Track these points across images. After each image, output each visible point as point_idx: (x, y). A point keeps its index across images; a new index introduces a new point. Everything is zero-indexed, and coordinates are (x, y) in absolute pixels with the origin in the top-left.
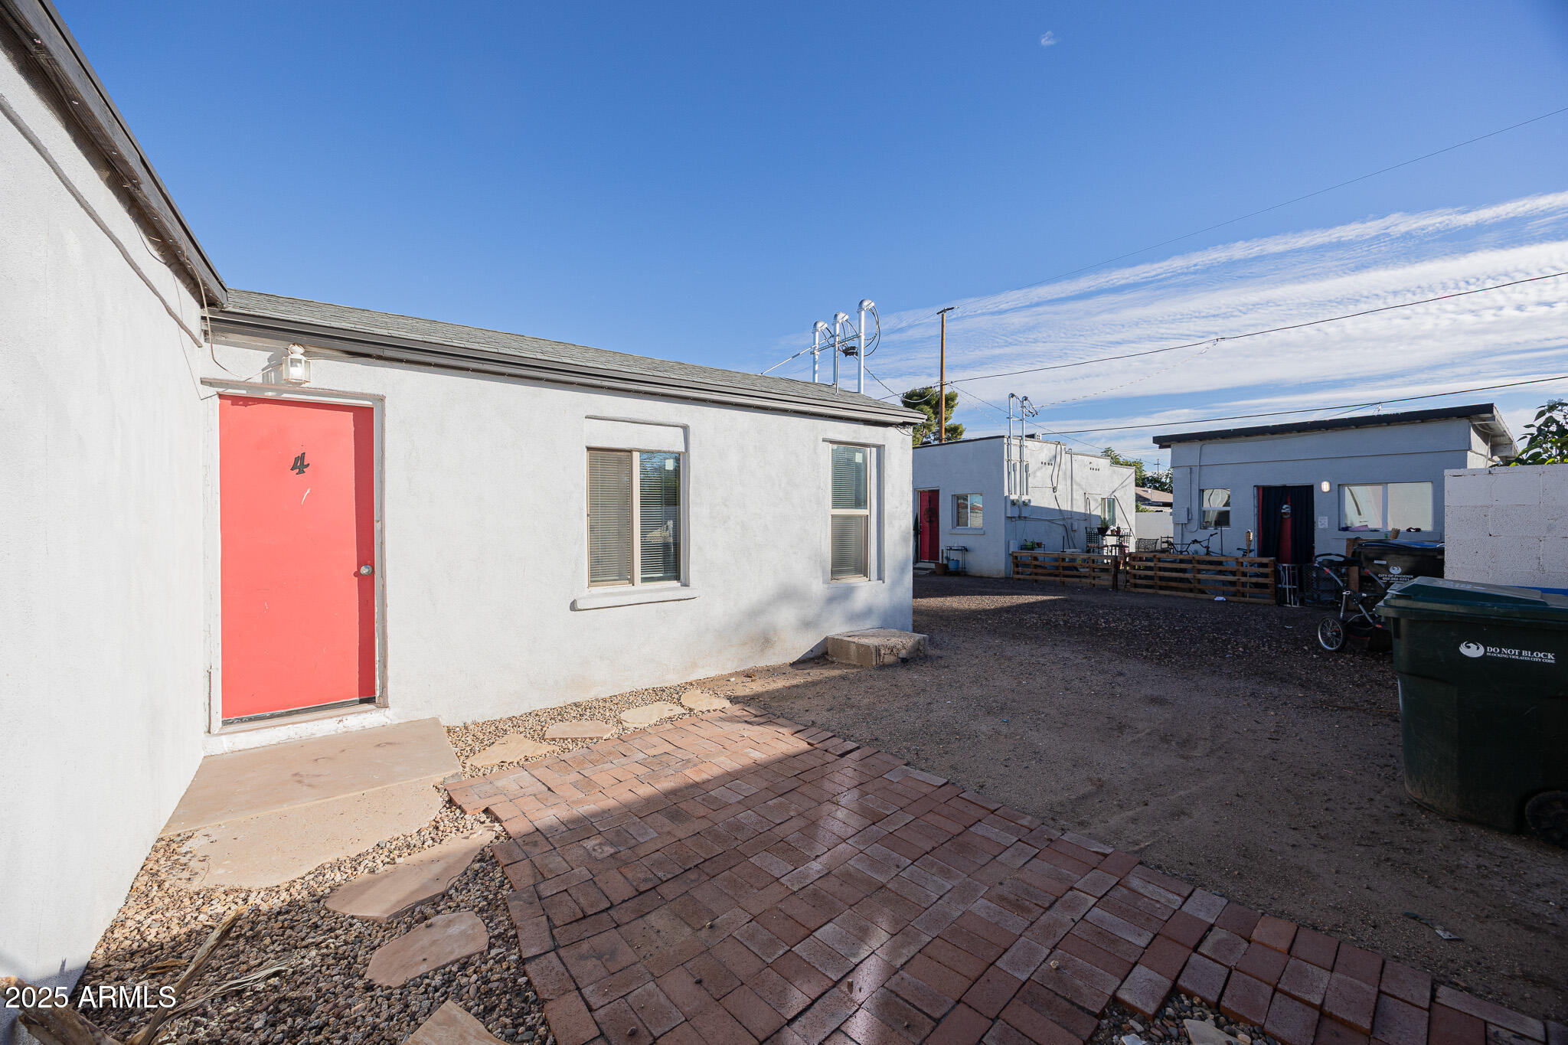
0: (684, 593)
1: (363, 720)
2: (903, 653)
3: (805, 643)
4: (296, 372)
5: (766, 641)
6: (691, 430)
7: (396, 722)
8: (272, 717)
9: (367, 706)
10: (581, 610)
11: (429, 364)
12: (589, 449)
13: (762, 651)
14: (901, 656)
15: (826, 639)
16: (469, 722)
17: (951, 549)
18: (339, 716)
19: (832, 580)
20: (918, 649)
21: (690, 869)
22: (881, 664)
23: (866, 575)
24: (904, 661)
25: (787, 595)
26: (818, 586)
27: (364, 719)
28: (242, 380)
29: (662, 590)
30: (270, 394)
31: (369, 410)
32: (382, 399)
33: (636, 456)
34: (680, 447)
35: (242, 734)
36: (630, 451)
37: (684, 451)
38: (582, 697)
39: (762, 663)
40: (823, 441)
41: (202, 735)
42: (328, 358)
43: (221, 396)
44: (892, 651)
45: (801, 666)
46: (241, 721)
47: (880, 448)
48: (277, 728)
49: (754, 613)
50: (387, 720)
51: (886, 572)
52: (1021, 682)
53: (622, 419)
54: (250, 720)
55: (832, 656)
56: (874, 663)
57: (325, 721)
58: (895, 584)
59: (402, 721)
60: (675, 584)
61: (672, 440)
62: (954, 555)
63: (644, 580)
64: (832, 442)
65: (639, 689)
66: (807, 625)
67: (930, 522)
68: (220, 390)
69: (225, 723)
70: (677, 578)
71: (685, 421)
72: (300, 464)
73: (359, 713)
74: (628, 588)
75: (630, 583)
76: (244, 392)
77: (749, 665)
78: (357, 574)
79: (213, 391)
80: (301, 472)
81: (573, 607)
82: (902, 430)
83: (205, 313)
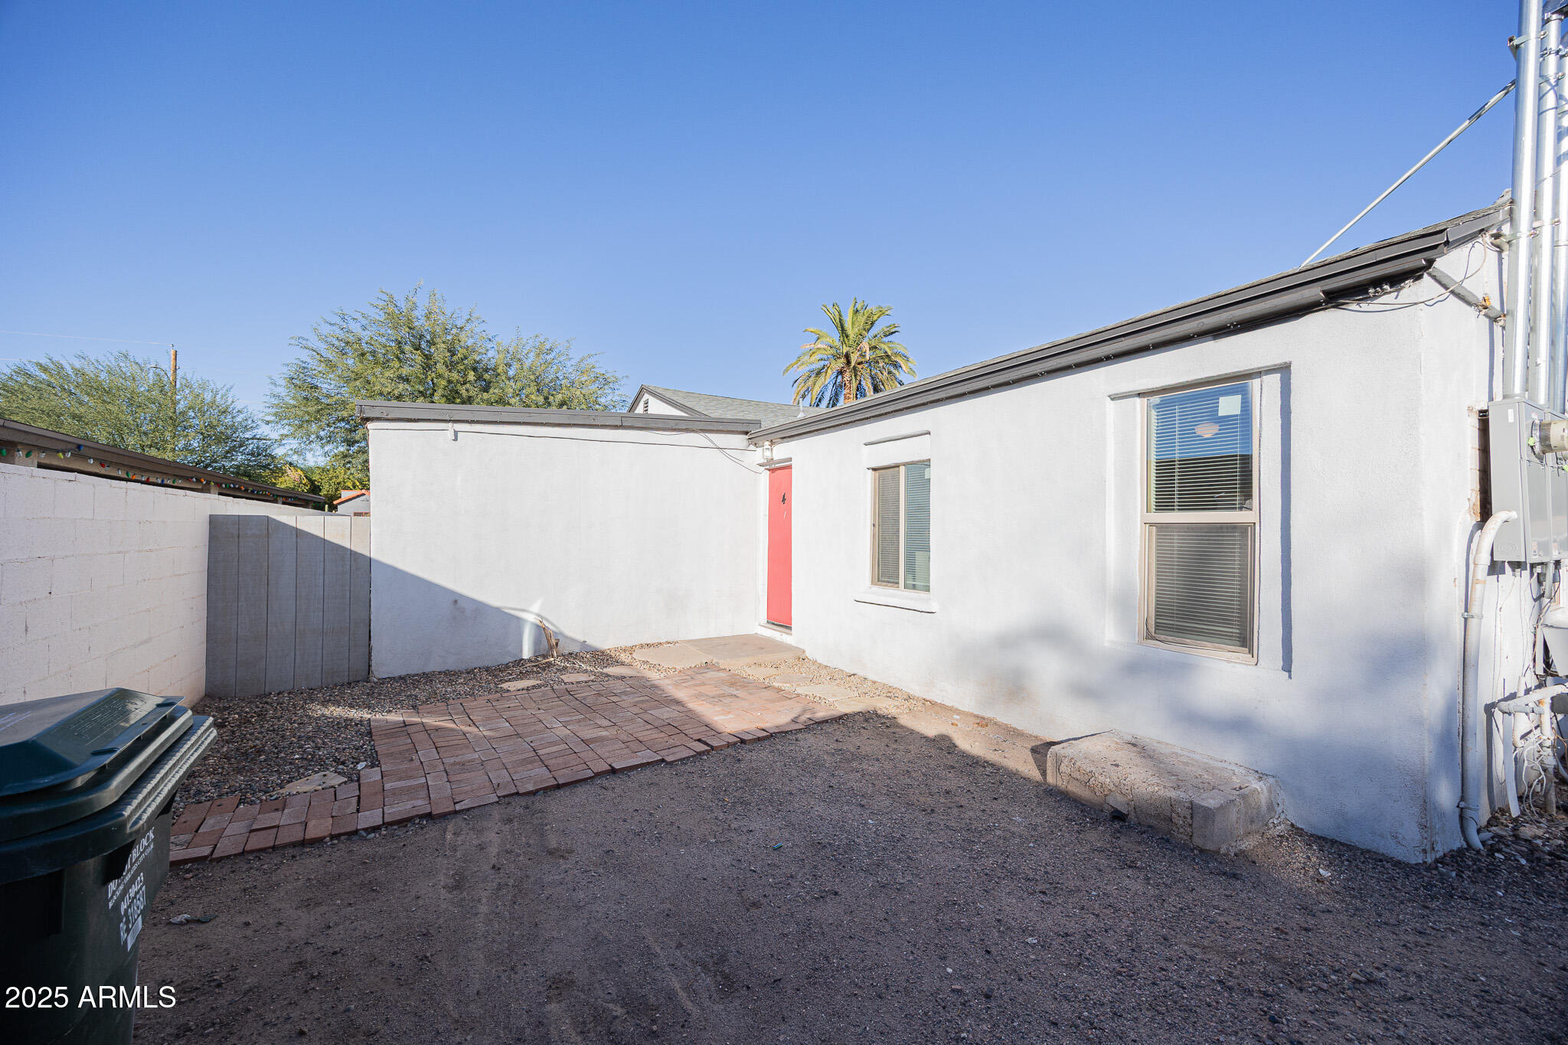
2: (1118, 801)
4: (767, 454)
6: (932, 434)
7: (794, 645)
9: (789, 631)
10: (857, 601)
12: (874, 469)
13: (1006, 703)
14: (1111, 801)
18: (782, 632)
19: (1147, 637)
23: (1251, 650)
24: (1115, 816)
33: (903, 472)
36: (897, 466)
39: (1005, 719)
40: (1112, 399)
41: (756, 623)
43: (769, 470)
47: (1286, 372)
50: (789, 639)
53: (885, 440)
63: (906, 586)
64: (1139, 395)
69: (767, 622)
71: (927, 427)
72: (783, 499)
75: (898, 587)
79: (763, 468)
80: (784, 503)
81: (854, 598)
82: (1364, 306)
83: (747, 437)
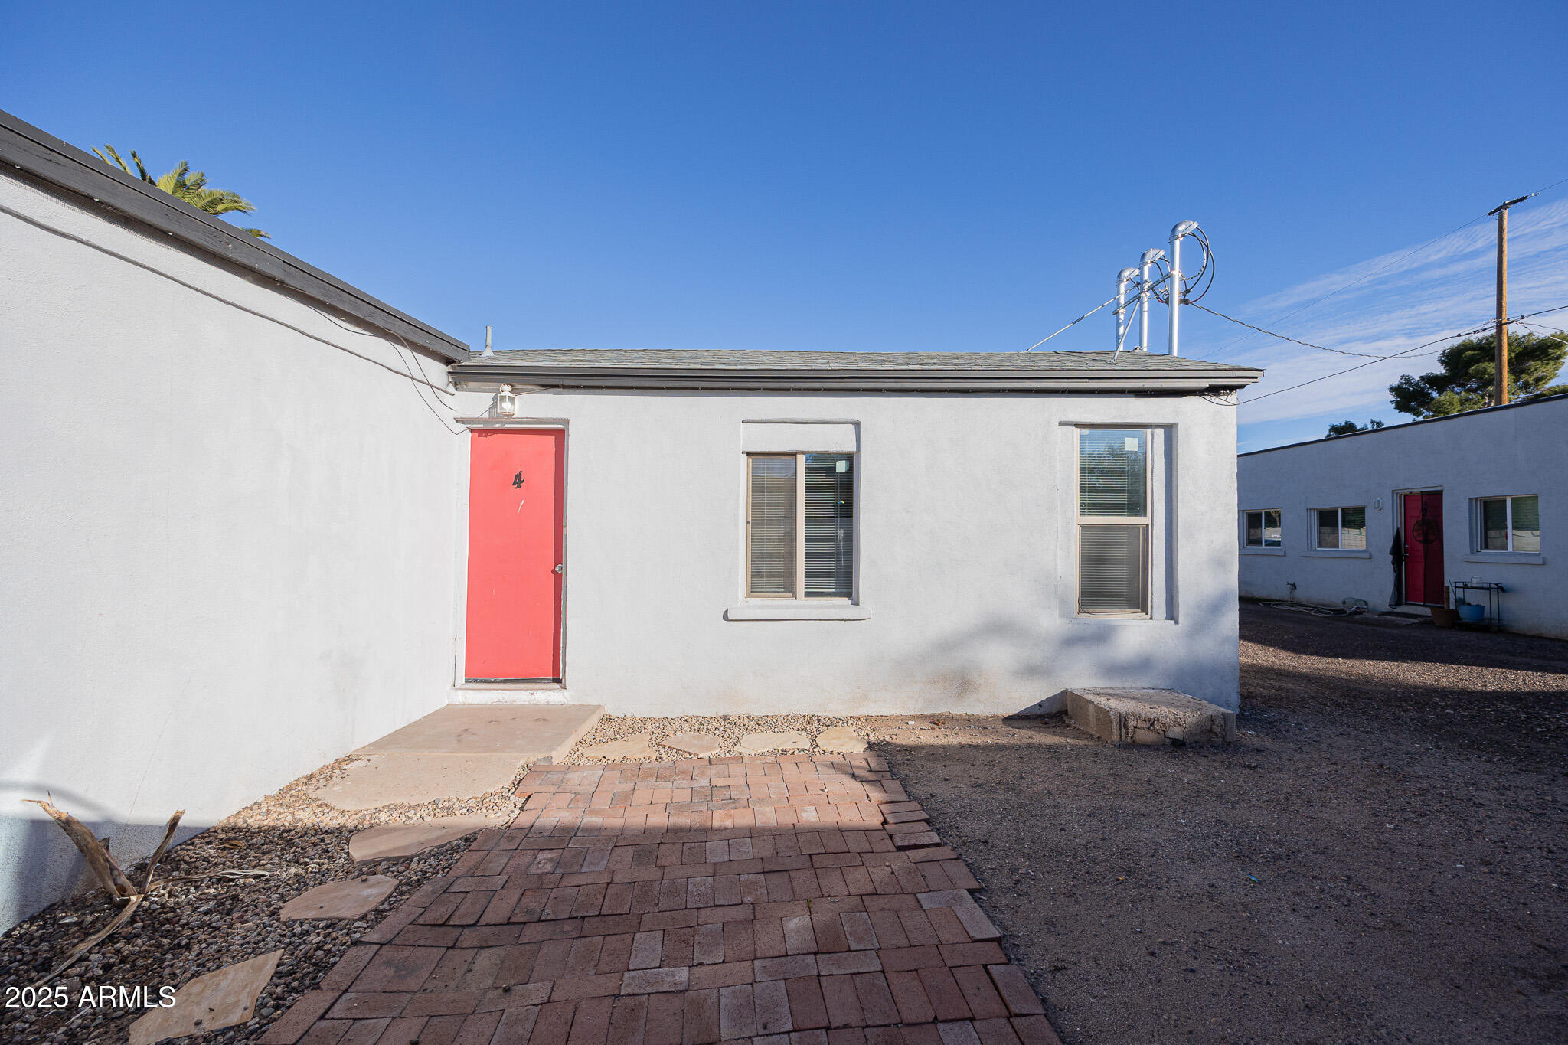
0: (852, 612)
1: (547, 696)
2: (1176, 732)
3: (1029, 695)
4: (506, 406)
5: (964, 684)
6: (862, 425)
7: (571, 703)
8: (495, 682)
9: (556, 686)
10: (732, 620)
11: (600, 387)
12: (749, 454)
13: (959, 694)
14: (1170, 734)
15: (1065, 693)
16: (629, 715)
17: (1465, 586)
18: (532, 690)
19: (1079, 612)
20: (1211, 731)
21: (576, 918)
22: (1129, 740)
23: (1145, 610)
24: (1178, 744)
25: (998, 628)
26: (1051, 621)
27: (549, 695)
28: (477, 416)
29: (826, 607)
30: (497, 426)
31: (562, 432)
32: (566, 422)
33: (801, 460)
34: (851, 447)
35: (470, 692)
36: (794, 454)
37: (855, 450)
38: (732, 711)
39: (959, 709)
40: (1060, 425)
41: (449, 687)
42: (530, 392)
43: (472, 431)
44: (1152, 725)
45: (1020, 723)
46: (476, 681)
47: (1170, 429)
48: (492, 691)
49: (947, 646)
50: (565, 700)
51: (1180, 609)
52: (1382, 824)
53: (782, 420)
54: (482, 681)
55: (1071, 718)
56: (1116, 737)
57: (523, 692)
58: (1199, 628)
59: (576, 703)
60: (845, 601)
61: (838, 440)
62: (1473, 597)
63: (808, 594)
64: (1077, 425)
65: (797, 713)
66: (1031, 671)
67: (1426, 541)
68: (468, 426)
69: (467, 681)
70: (849, 595)
71: (855, 417)
72: (518, 481)
73: (547, 690)
74: (791, 602)
75: (793, 597)
76: (482, 426)
77: (941, 709)
78: (554, 571)
79: (464, 427)
80: (519, 487)
81: (725, 617)
82: (1214, 399)
83: (449, 369)
